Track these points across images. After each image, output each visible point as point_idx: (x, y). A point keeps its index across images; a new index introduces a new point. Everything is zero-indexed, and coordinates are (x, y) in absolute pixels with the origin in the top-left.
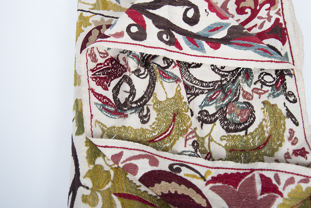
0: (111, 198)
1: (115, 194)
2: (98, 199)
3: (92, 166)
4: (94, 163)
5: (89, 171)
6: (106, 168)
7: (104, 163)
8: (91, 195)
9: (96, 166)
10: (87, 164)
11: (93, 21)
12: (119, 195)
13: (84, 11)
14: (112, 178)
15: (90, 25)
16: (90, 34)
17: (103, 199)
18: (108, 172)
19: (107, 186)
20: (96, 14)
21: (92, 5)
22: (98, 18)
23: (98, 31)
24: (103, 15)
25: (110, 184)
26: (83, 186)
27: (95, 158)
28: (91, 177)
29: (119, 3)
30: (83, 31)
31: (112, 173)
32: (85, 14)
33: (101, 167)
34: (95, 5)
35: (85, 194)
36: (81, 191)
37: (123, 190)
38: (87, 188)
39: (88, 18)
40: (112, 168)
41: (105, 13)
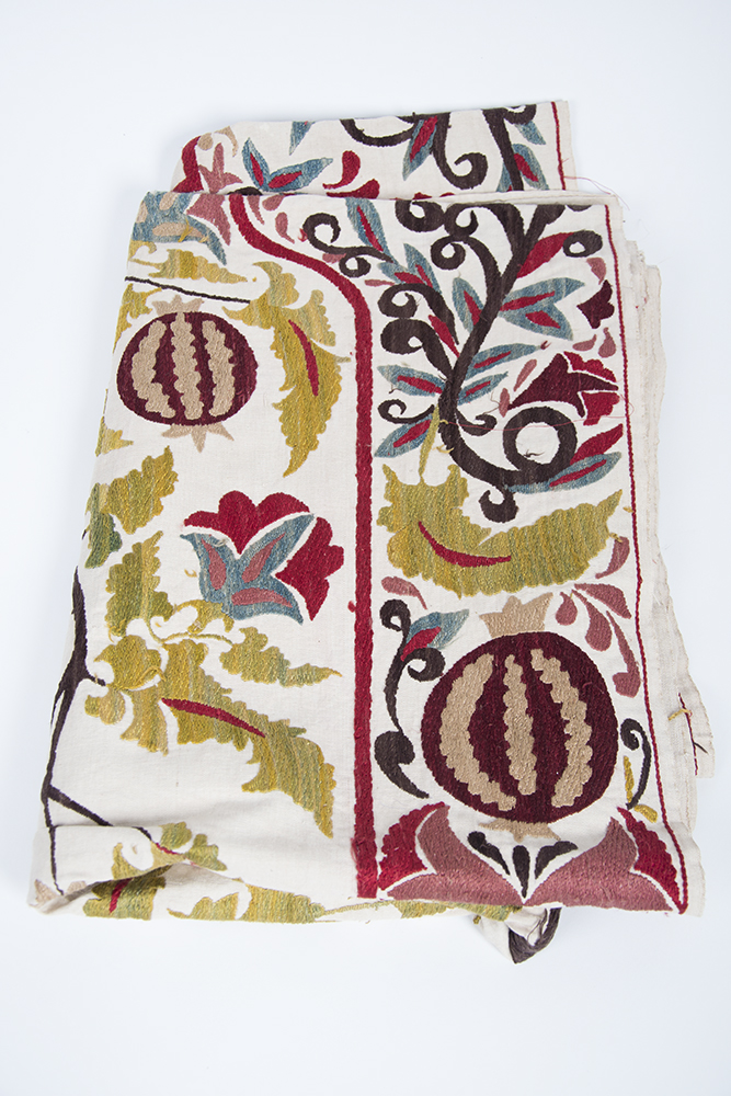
0: (157, 709)
1: (165, 701)
2: (122, 709)
3: (117, 639)
4: (124, 630)
5: (111, 648)
6: (151, 644)
7: (148, 632)
8: (107, 697)
9: (126, 639)
10: (106, 631)
11: (156, 304)
12: (177, 705)
13: (137, 280)
14: (163, 667)
15: (147, 311)
16: (144, 332)
17: (136, 709)
18: (155, 653)
19: (149, 684)
20: (165, 287)
21: (157, 266)
22: (169, 296)
23: (164, 327)
24: (180, 290)
25: (157, 678)
26: (93, 679)
27: (128, 619)
28: (113, 661)
29: (225, 263)
30: (129, 325)
31: (165, 655)
32: (138, 288)
33: (140, 641)
34: (164, 266)
35: (94, 695)
36: (84, 688)
37: (187, 693)
38: (102, 683)
39: (144, 296)
40: (165, 646)
41: (187, 284)
